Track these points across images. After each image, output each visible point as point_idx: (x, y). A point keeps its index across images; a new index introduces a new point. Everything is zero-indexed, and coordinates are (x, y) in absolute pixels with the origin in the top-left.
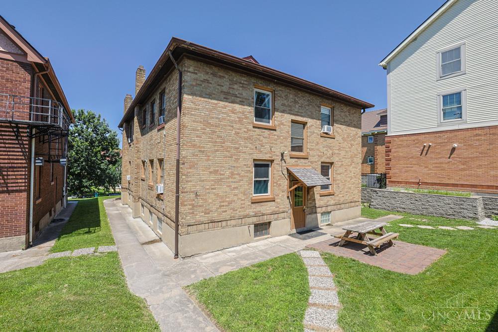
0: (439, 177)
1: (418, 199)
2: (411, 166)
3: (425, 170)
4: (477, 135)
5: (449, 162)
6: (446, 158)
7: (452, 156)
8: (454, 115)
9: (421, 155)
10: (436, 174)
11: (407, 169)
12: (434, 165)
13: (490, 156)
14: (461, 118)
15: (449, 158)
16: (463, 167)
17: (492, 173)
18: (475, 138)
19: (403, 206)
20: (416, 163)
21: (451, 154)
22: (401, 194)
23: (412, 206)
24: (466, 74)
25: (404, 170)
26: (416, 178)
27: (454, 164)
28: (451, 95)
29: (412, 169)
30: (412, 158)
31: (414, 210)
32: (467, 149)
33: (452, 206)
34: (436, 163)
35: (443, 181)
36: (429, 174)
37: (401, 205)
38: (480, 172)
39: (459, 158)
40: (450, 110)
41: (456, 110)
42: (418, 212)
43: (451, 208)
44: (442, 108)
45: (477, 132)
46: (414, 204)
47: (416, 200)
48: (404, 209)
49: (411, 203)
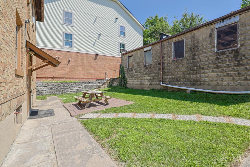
0: (63, 75)
2: (48, 68)
3: (56, 71)
4: (78, 56)
5: (67, 67)
7: (69, 64)
8: (69, 44)
10: (62, 73)
11: (46, 70)
13: (82, 66)
14: (72, 46)
15: (67, 65)
16: (72, 69)
17: (82, 72)
21: (68, 63)
22: (50, 84)
24: (74, 27)
25: (44, 70)
26: (52, 75)
27: (69, 68)
28: (69, 34)
31: (58, 92)
32: (74, 61)
34: (62, 67)
35: (65, 76)
36: (58, 73)
37: (50, 90)
38: (79, 72)
39: (71, 65)
40: (67, 42)
41: (69, 42)
42: (60, 93)
43: (75, 88)
44: (64, 39)
45: (78, 54)
46: (58, 88)
47: (59, 86)
48: (52, 92)
49: (56, 88)
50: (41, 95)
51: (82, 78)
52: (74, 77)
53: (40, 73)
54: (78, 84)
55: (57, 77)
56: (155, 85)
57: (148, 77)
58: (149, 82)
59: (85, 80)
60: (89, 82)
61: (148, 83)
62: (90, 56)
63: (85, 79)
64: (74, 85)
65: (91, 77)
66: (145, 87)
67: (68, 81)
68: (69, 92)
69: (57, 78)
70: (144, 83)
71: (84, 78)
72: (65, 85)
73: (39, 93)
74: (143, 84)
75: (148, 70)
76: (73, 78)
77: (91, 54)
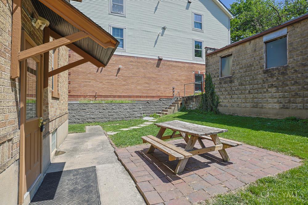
0: (110, 91)
1: (105, 108)
2: (89, 81)
3: (100, 85)
4: (131, 61)
5: (116, 79)
6: (114, 76)
9: (97, 72)
10: (108, 88)
11: (85, 83)
12: (107, 81)
13: (137, 77)
14: (123, 47)
15: (116, 76)
16: (124, 83)
17: (139, 87)
18: (131, 63)
19: (93, 117)
20: (93, 79)
21: (117, 73)
22: (90, 105)
23: (100, 115)
24: (125, 17)
25: (83, 84)
26: (93, 91)
27: (119, 81)
28: (118, 29)
29: (90, 84)
30: (90, 73)
31: (102, 118)
32: (126, 70)
33: (128, 110)
34: (108, 79)
35: (112, 93)
36: (103, 88)
37: (91, 116)
38: (133, 86)
39: (122, 76)
42: (106, 120)
43: (128, 112)
45: (132, 59)
46: (102, 113)
47: (104, 109)
48: (94, 118)
49: (100, 112)
50: (78, 123)
51: (137, 97)
52: (125, 95)
53: (76, 89)
54: (133, 106)
55: (101, 94)
56: (300, 109)
57: (277, 94)
58: (281, 103)
59: (141, 99)
60: (149, 103)
61: (277, 106)
62: (150, 62)
63: (143, 98)
64: (127, 107)
65: (150, 95)
66: (267, 114)
67: (118, 100)
68: (119, 118)
69: (101, 96)
70: (264, 104)
71: (140, 97)
72: (113, 107)
73: (75, 120)
74: (262, 108)
75: (277, 79)
76: (124, 97)
77: (151, 59)
